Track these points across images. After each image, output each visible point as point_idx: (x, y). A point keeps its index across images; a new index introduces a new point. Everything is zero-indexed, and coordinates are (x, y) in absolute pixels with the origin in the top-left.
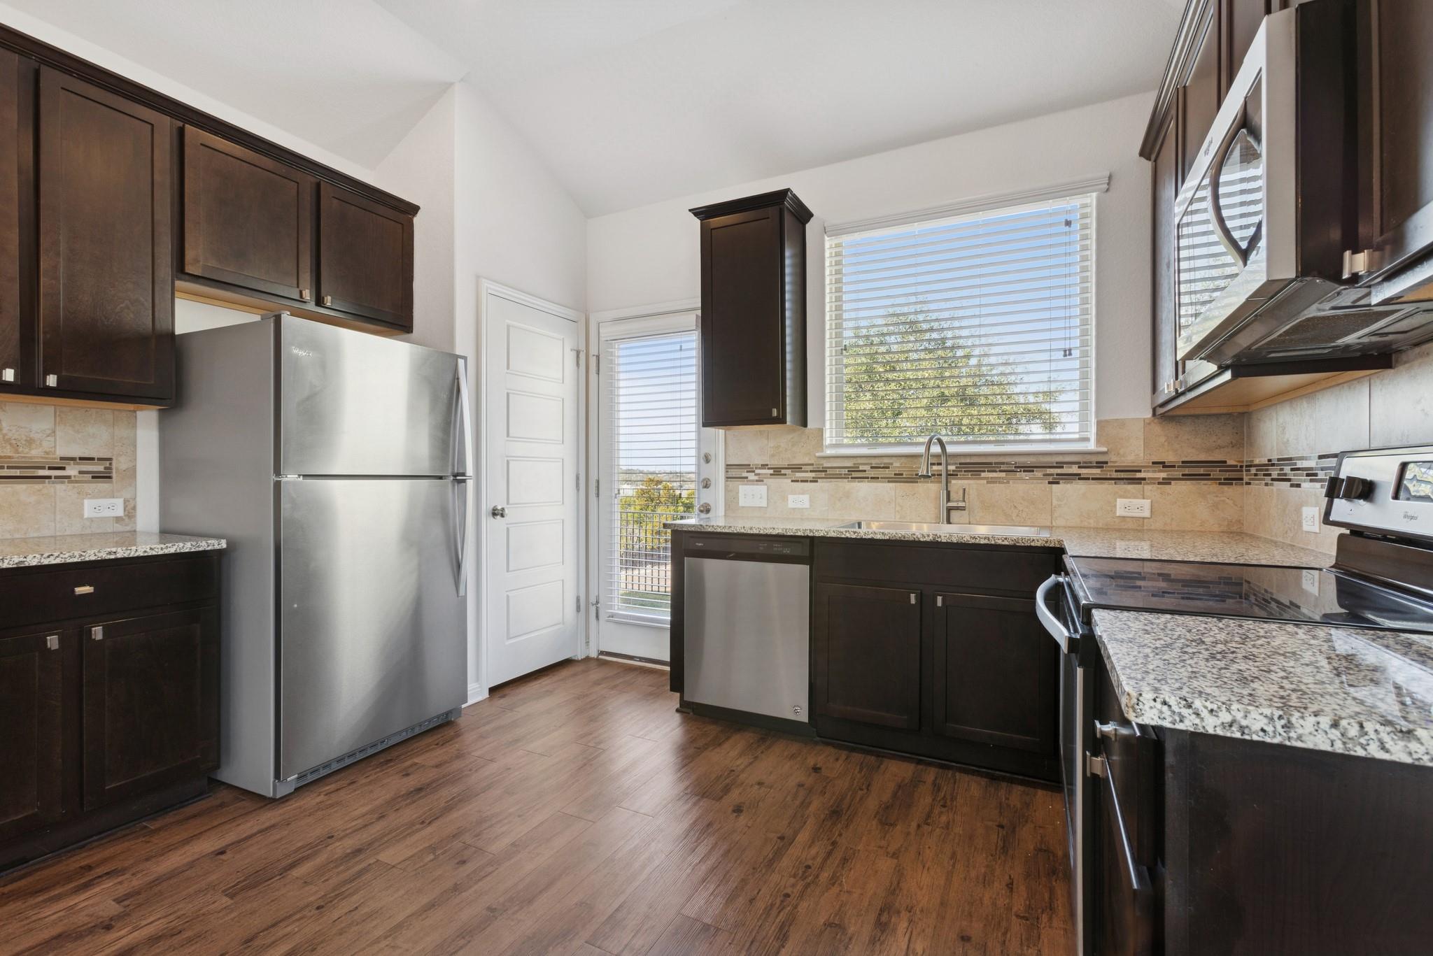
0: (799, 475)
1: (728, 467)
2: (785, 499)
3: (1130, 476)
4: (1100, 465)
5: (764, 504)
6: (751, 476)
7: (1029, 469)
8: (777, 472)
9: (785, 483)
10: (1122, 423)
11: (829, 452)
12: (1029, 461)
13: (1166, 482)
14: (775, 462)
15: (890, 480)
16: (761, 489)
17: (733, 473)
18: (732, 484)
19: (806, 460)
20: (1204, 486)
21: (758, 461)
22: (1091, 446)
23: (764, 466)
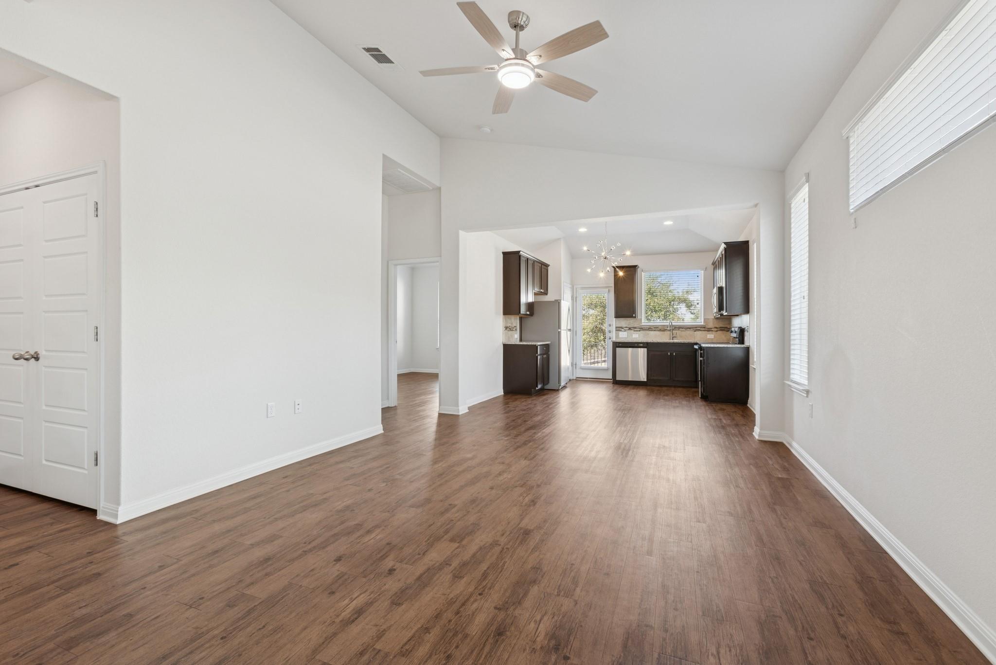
0: (636, 330)
1: (616, 327)
2: (632, 336)
3: (709, 330)
4: (704, 327)
5: (626, 336)
6: (623, 330)
7: (690, 328)
8: (630, 329)
9: (632, 331)
10: (708, 319)
11: (643, 324)
12: (690, 327)
13: (717, 331)
14: (629, 326)
15: (659, 331)
16: (625, 333)
17: (618, 329)
18: (617, 332)
19: (638, 326)
20: (724, 332)
21: (625, 326)
22: (702, 324)
23: (626, 327)
